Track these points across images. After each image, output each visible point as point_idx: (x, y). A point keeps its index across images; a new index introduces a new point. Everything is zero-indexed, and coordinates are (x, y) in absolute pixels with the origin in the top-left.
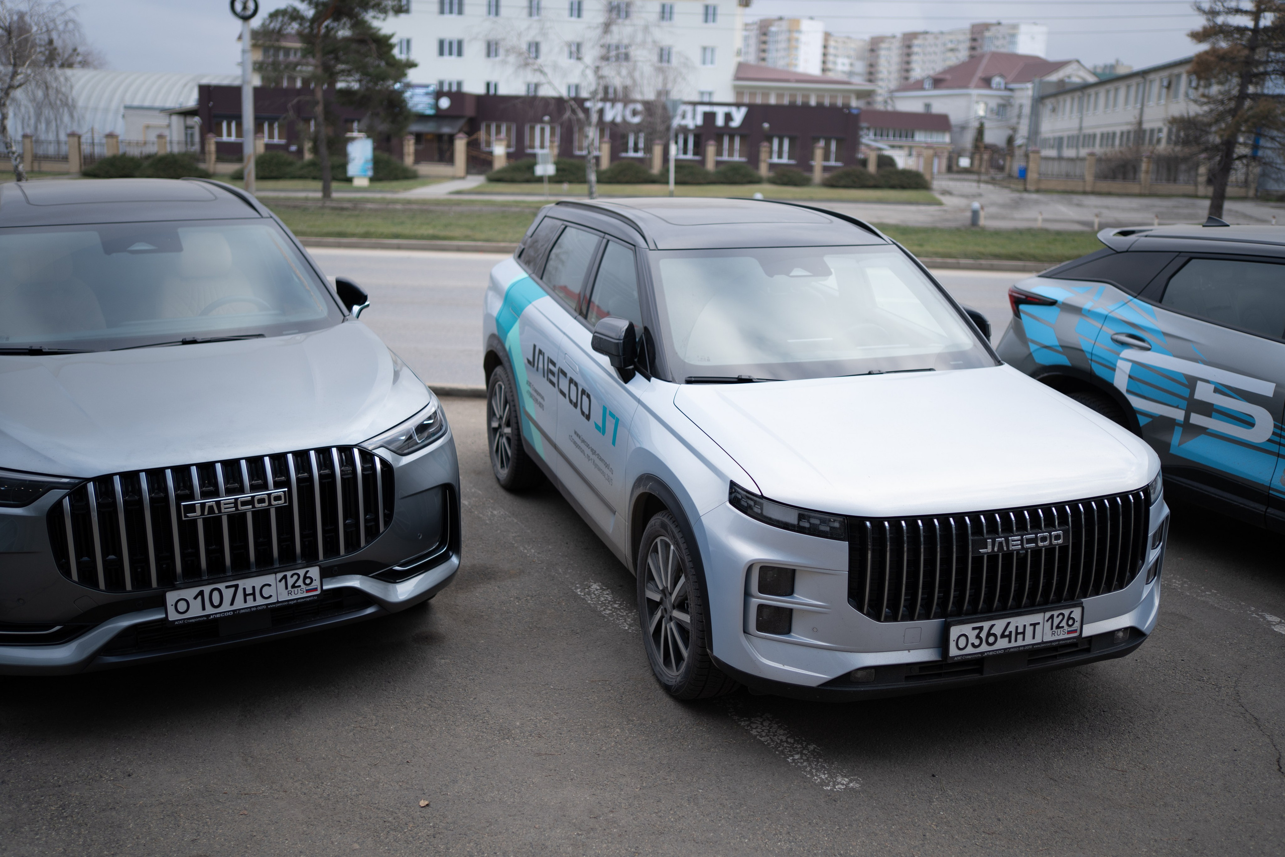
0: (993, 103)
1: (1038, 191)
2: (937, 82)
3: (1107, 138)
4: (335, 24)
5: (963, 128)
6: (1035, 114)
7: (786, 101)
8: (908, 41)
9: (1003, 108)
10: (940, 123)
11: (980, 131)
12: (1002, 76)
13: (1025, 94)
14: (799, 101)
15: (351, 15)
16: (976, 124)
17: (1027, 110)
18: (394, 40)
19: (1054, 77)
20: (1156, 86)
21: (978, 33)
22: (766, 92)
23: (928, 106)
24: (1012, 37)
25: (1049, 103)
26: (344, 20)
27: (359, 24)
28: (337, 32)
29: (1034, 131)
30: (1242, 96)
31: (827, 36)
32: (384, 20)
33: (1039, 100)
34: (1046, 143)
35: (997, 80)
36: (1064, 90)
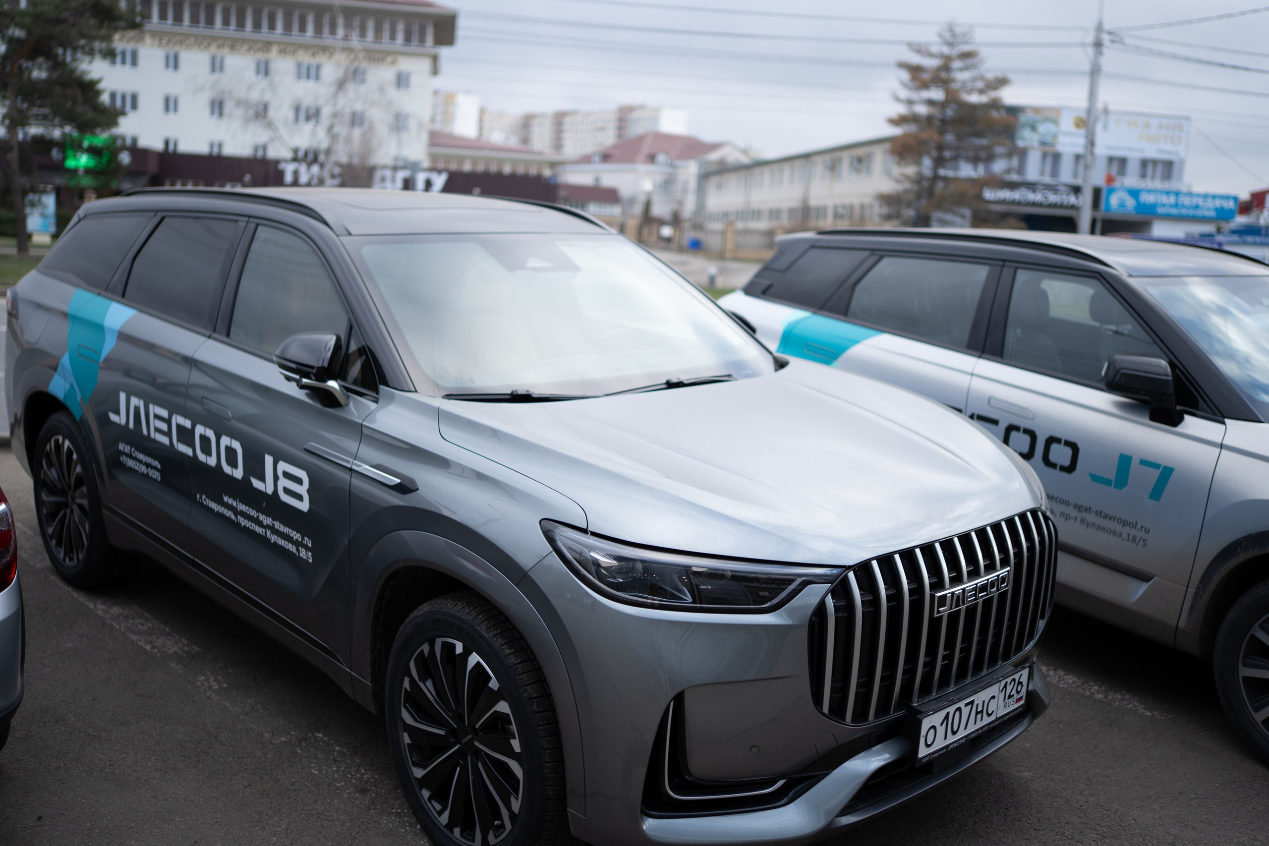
0: (659, 178)
1: (736, 259)
2: (606, 157)
3: (775, 214)
4: (30, 64)
5: (632, 201)
6: (701, 191)
7: (481, 168)
8: (559, 119)
9: (667, 184)
10: (610, 196)
11: (648, 205)
12: (667, 153)
13: (690, 170)
14: (493, 168)
15: (49, 55)
16: (642, 199)
17: (692, 185)
18: (101, 86)
19: (714, 156)
20: (819, 167)
21: (624, 115)
22: (461, 160)
23: (597, 180)
24: (655, 119)
25: (714, 180)
26: (40, 60)
27: (58, 65)
28: (30, 72)
29: (701, 206)
30: (936, 177)
31: (482, 111)
32: (90, 62)
33: (704, 177)
34: (713, 217)
35: (661, 158)
36: (724, 169)
